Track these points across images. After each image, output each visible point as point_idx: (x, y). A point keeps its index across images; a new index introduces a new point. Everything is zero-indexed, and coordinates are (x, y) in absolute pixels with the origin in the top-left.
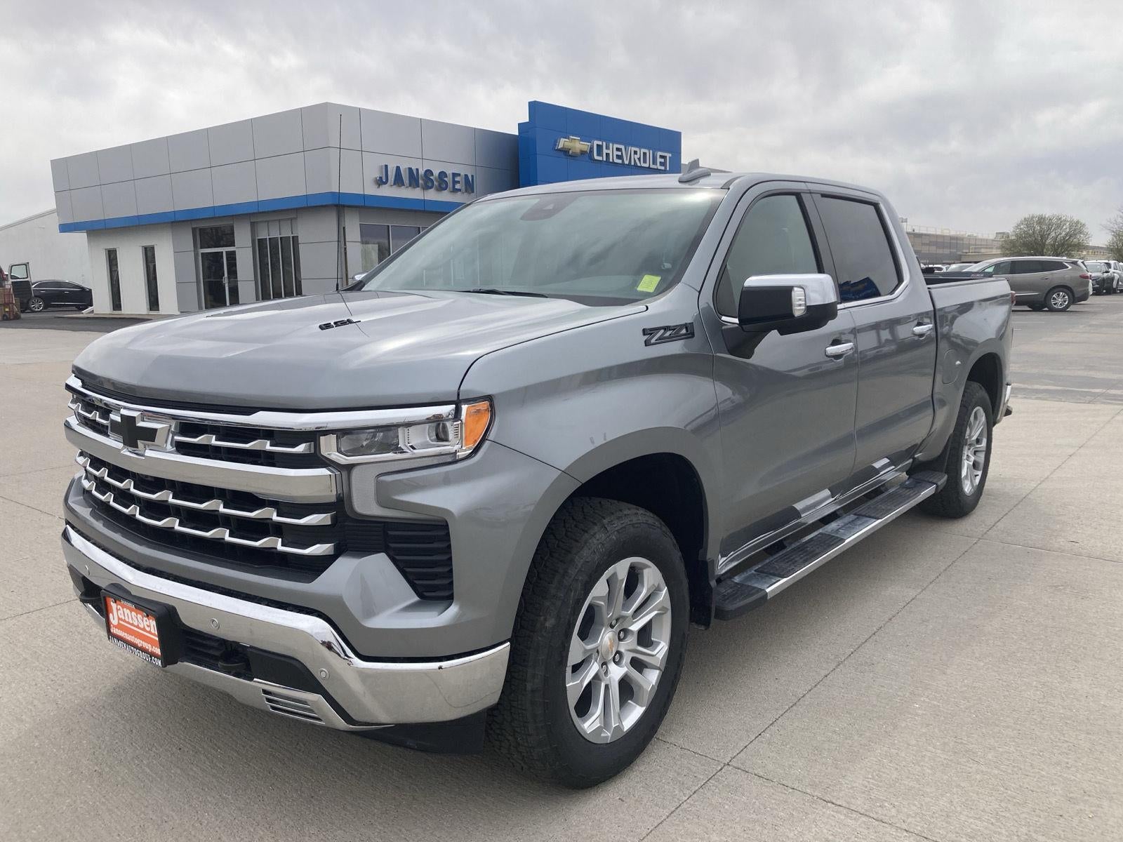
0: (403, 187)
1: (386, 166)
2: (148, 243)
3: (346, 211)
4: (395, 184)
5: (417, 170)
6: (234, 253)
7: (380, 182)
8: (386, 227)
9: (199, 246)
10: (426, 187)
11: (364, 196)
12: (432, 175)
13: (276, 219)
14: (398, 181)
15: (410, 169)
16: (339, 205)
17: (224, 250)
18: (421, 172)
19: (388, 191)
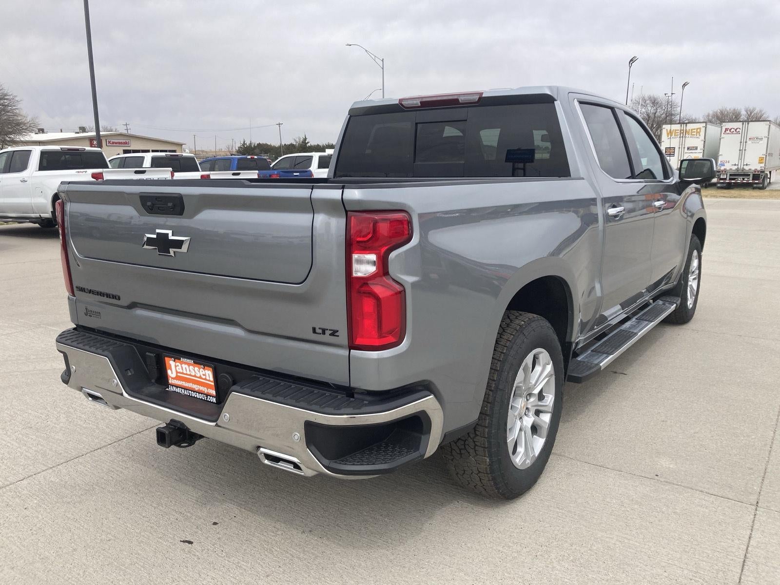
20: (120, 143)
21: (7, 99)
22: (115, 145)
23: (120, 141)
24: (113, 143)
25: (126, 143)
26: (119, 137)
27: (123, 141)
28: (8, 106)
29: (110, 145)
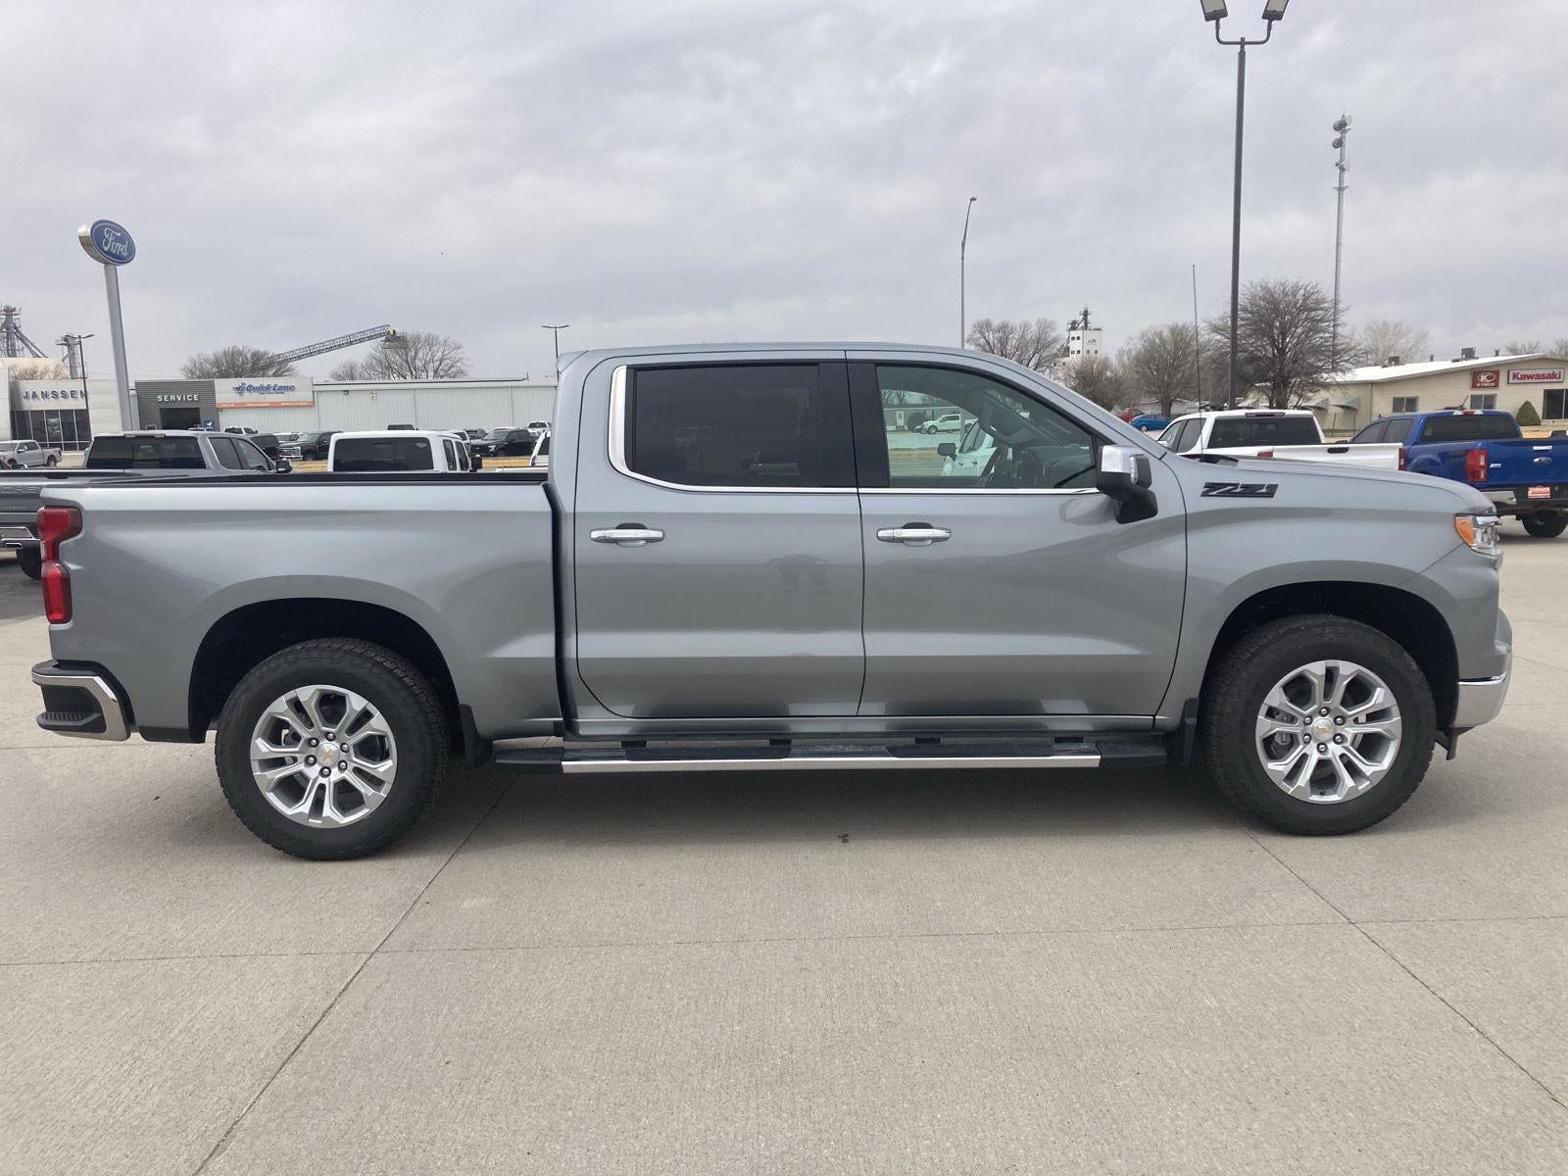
20: (1538, 377)
21: (1321, 309)
22: (1526, 381)
23: (1540, 372)
24: (1524, 377)
25: (1553, 376)
26: (1543, 365)
27: (1547, 372)
28: (1321, 320)
29: (1516, 381)
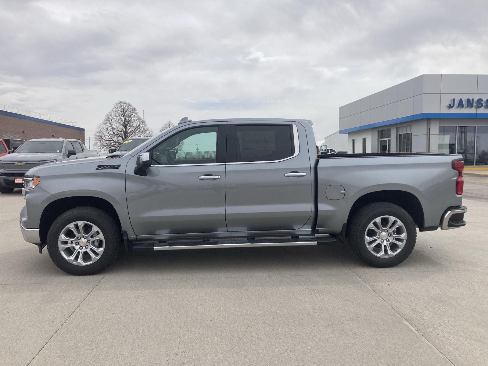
0: (464, 108)
1: (454, 99)
2: (364, 137)
3: (431, 121)
4: (458, 107)
5: (473, 99)
6: (390, 140)
7: (450, 107)
8: (455, 127)
9: (380, 137)
10: (478, 107)
11: (440, 114)
12: (482, 101)
13: (405, 125)
14: (461, 104)
15: (468, 100)
16: (428, 119)
17: (388, 139)
18: (475, 100)
19: (455, 111)
